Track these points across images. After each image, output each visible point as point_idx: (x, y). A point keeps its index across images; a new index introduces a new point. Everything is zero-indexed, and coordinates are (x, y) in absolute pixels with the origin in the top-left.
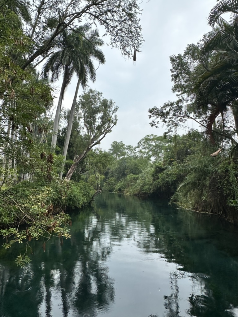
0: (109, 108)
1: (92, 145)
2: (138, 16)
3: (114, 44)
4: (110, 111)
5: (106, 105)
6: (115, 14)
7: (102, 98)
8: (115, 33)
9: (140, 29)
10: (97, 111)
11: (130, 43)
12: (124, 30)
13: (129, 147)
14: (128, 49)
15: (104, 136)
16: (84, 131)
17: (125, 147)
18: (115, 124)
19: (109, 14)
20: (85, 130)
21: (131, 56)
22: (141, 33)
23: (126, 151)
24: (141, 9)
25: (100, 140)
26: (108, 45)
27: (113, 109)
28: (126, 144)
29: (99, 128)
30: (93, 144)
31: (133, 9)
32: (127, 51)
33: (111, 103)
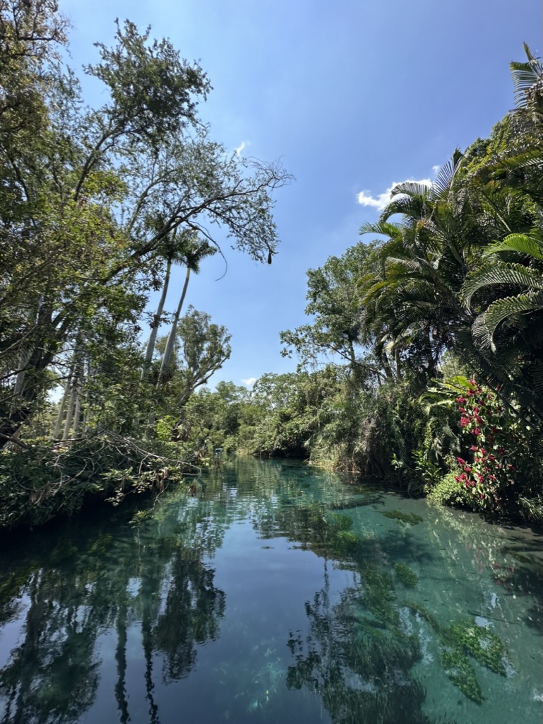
0: (220, 337)
1: (195, 385)
2: (271, 212)
3: (241, 248)
4: (220, 341)
5: (215, 332)
6: (241, 211)
7: (210, 323)
8: (242, 233)
9: (274, 226)
10: (203, 339)
11: (263, 244)
12: (254, 230)
13: (242, 389)
14: (260, 253)
15: (213, 373)
16: (184, 365)
17: (236, 389)
18: (228, 356)
19: (234, 211)
20: (186, 364)
21: (264, 260)
22: (276, 231)
23: (237, 394)
24: (274, 201)
25: (207, 378)
26: (234, 249)
27: (224, 338)
28: (237, 384)
29: (204, 362)
30: (197, 383)
31: (265, 203)
32: (259, 255)
33: (222, 330)
